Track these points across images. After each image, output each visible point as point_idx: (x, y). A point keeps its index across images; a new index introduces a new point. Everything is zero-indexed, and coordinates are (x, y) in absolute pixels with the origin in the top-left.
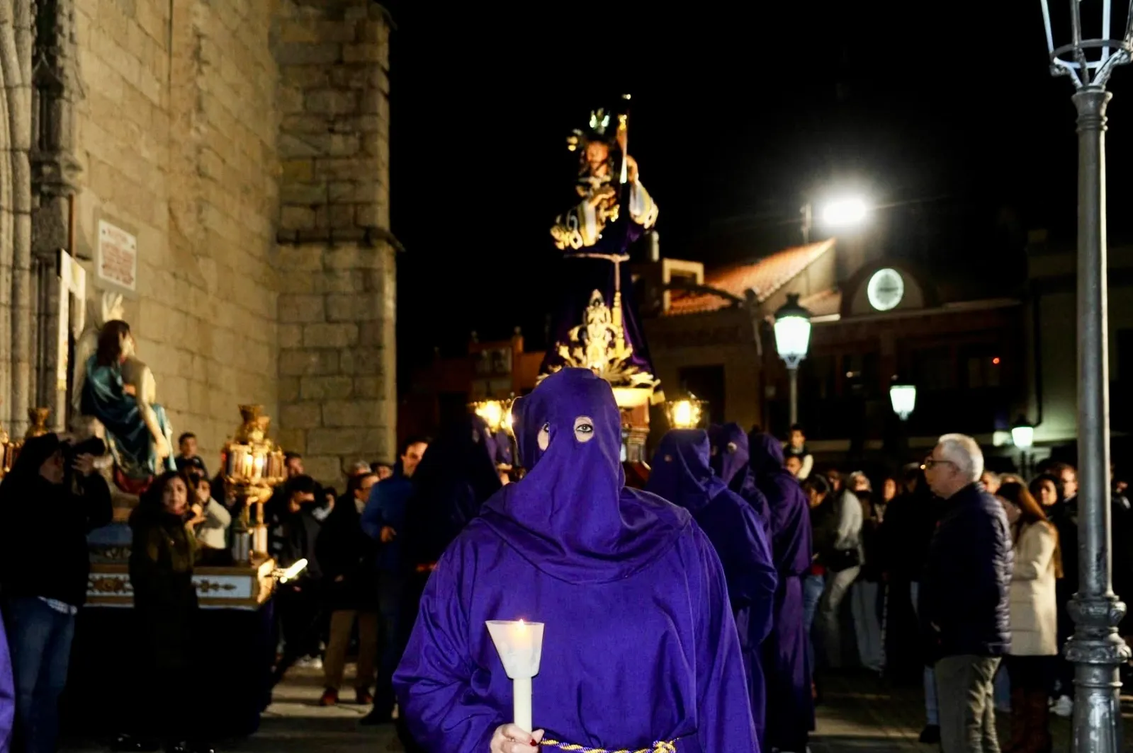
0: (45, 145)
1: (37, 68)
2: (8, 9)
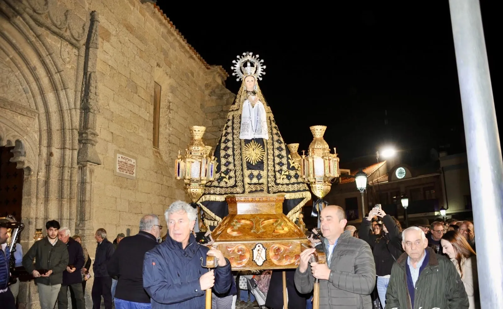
1: (82, 104)
2: (71, 85)
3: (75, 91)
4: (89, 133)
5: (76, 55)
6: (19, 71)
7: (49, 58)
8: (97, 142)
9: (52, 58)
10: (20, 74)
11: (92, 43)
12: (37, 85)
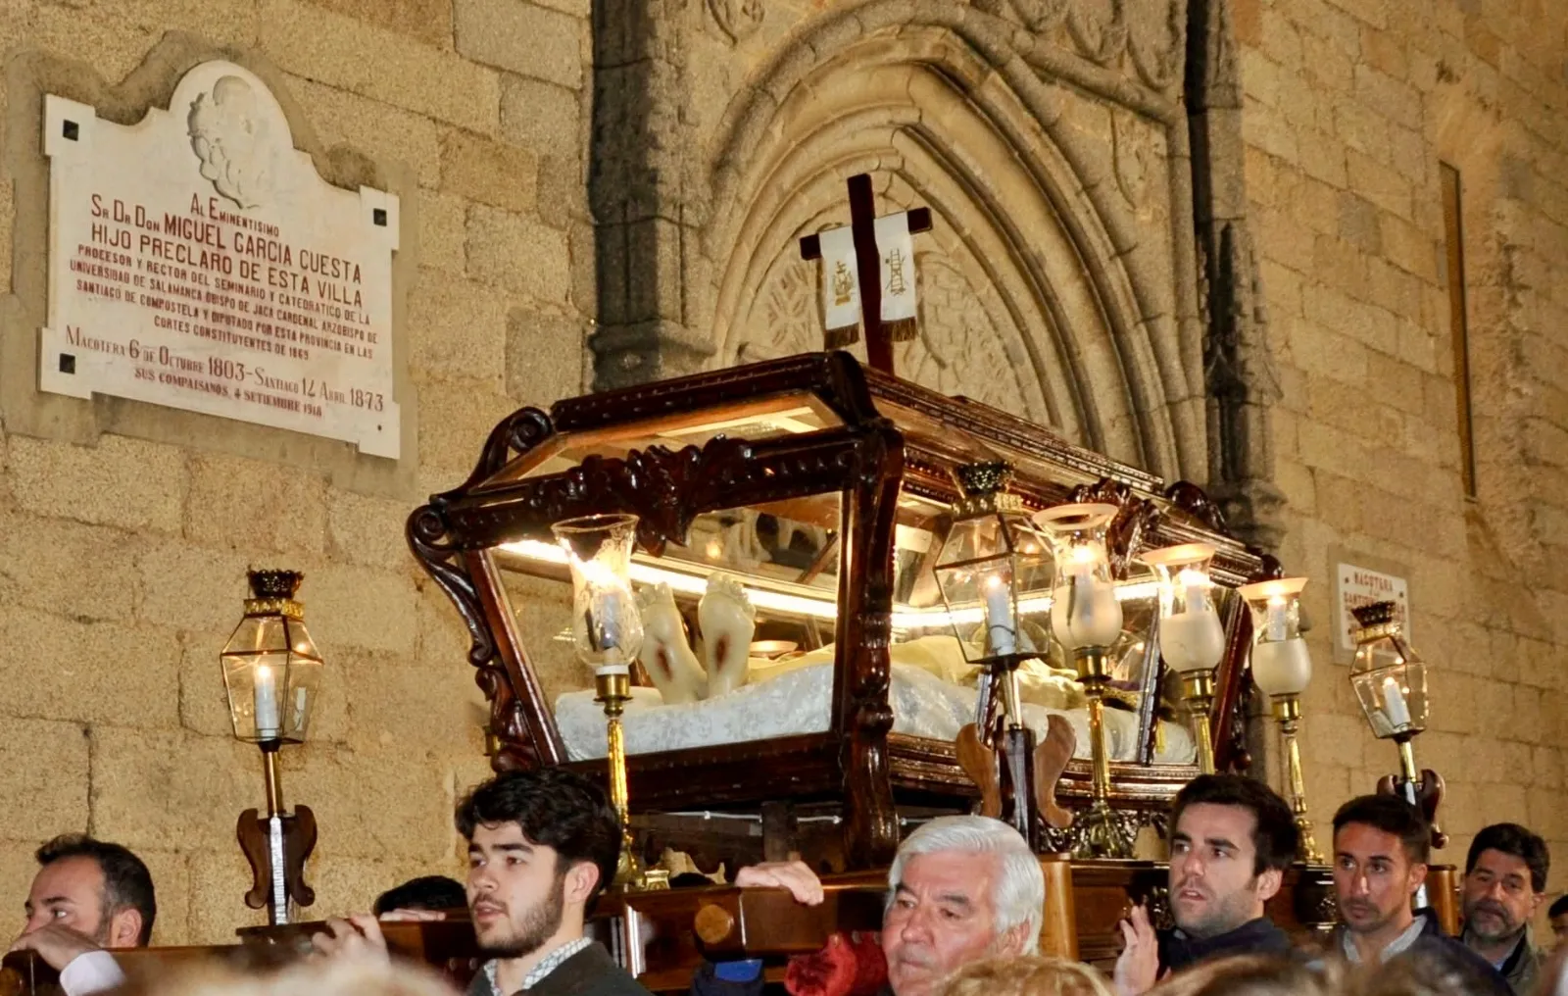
0: (1230, 475)
1: (1211, 368)
2: (1163, 298)
3: (1176, 318)
4: (1254, 497)
5: (1162, 158)
6: (988, 283)
7: (1083, 203)
8: (1281, 533)
9: (1095, 202)
10: (994, 292)
11: (1215, 86)
12: (1046, 320)
